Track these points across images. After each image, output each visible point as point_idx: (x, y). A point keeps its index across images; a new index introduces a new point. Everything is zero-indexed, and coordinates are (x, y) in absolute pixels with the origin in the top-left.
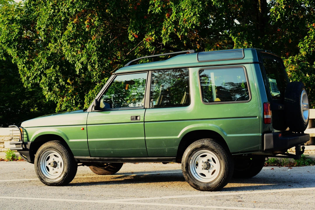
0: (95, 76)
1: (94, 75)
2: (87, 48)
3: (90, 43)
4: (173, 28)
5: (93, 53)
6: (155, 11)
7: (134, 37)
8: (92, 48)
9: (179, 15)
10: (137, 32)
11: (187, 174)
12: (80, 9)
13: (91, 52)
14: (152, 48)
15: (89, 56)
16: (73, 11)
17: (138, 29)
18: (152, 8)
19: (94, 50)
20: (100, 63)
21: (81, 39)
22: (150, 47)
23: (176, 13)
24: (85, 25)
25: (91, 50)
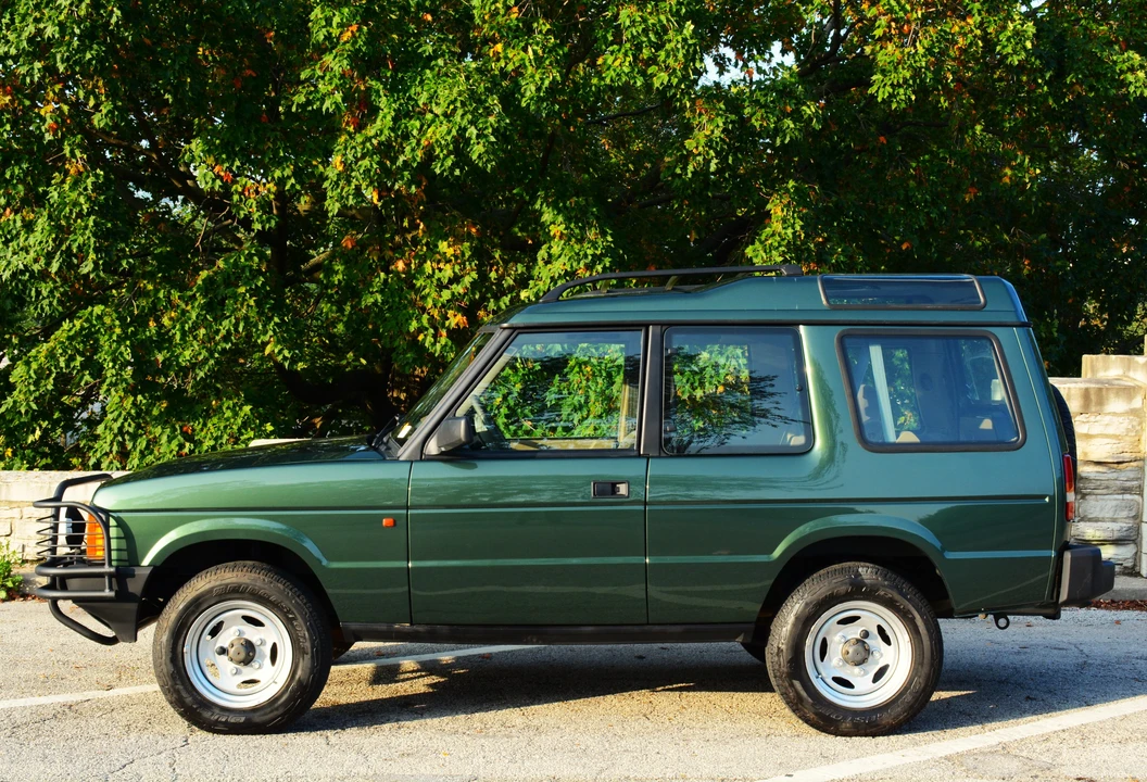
0: (48, 297)
1: (45, 293)
2: (52, 201)
3: (66, 187)
4: (375, 166)
5: (75, 221)
6: (322, 104)
7: (221, 179)
8: (76, 204)
9: (406, 127)
10: (232, 165)
11: (797, 684)
12: (70, 66)
13: (67, 218)
14: (269, 220)
15: (61, 231)
16: (33, 69)
17: (236, 155)
18: (311, 92)
19: (82, 210)
20: (101, 258)
21: (25, 166)
22: (261, 216)
23: (393, 119)
24: (43, 120)
25: (71, 211)
